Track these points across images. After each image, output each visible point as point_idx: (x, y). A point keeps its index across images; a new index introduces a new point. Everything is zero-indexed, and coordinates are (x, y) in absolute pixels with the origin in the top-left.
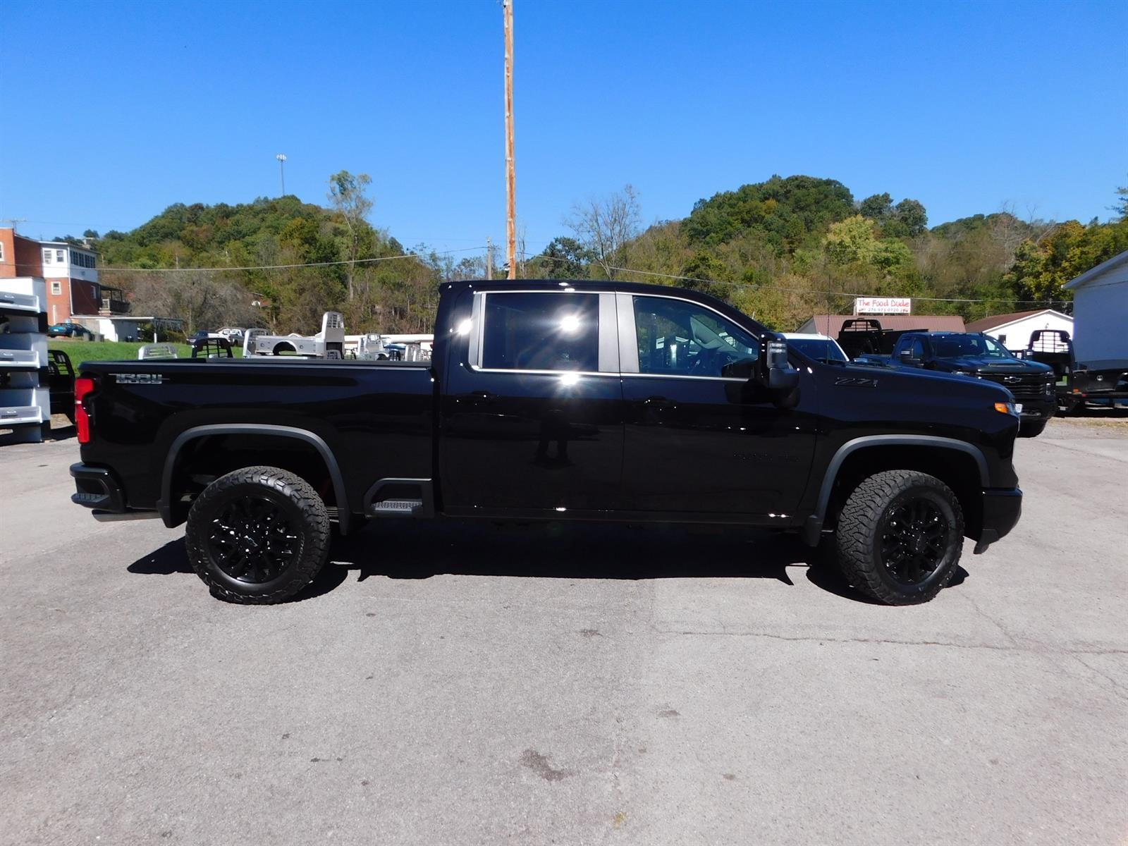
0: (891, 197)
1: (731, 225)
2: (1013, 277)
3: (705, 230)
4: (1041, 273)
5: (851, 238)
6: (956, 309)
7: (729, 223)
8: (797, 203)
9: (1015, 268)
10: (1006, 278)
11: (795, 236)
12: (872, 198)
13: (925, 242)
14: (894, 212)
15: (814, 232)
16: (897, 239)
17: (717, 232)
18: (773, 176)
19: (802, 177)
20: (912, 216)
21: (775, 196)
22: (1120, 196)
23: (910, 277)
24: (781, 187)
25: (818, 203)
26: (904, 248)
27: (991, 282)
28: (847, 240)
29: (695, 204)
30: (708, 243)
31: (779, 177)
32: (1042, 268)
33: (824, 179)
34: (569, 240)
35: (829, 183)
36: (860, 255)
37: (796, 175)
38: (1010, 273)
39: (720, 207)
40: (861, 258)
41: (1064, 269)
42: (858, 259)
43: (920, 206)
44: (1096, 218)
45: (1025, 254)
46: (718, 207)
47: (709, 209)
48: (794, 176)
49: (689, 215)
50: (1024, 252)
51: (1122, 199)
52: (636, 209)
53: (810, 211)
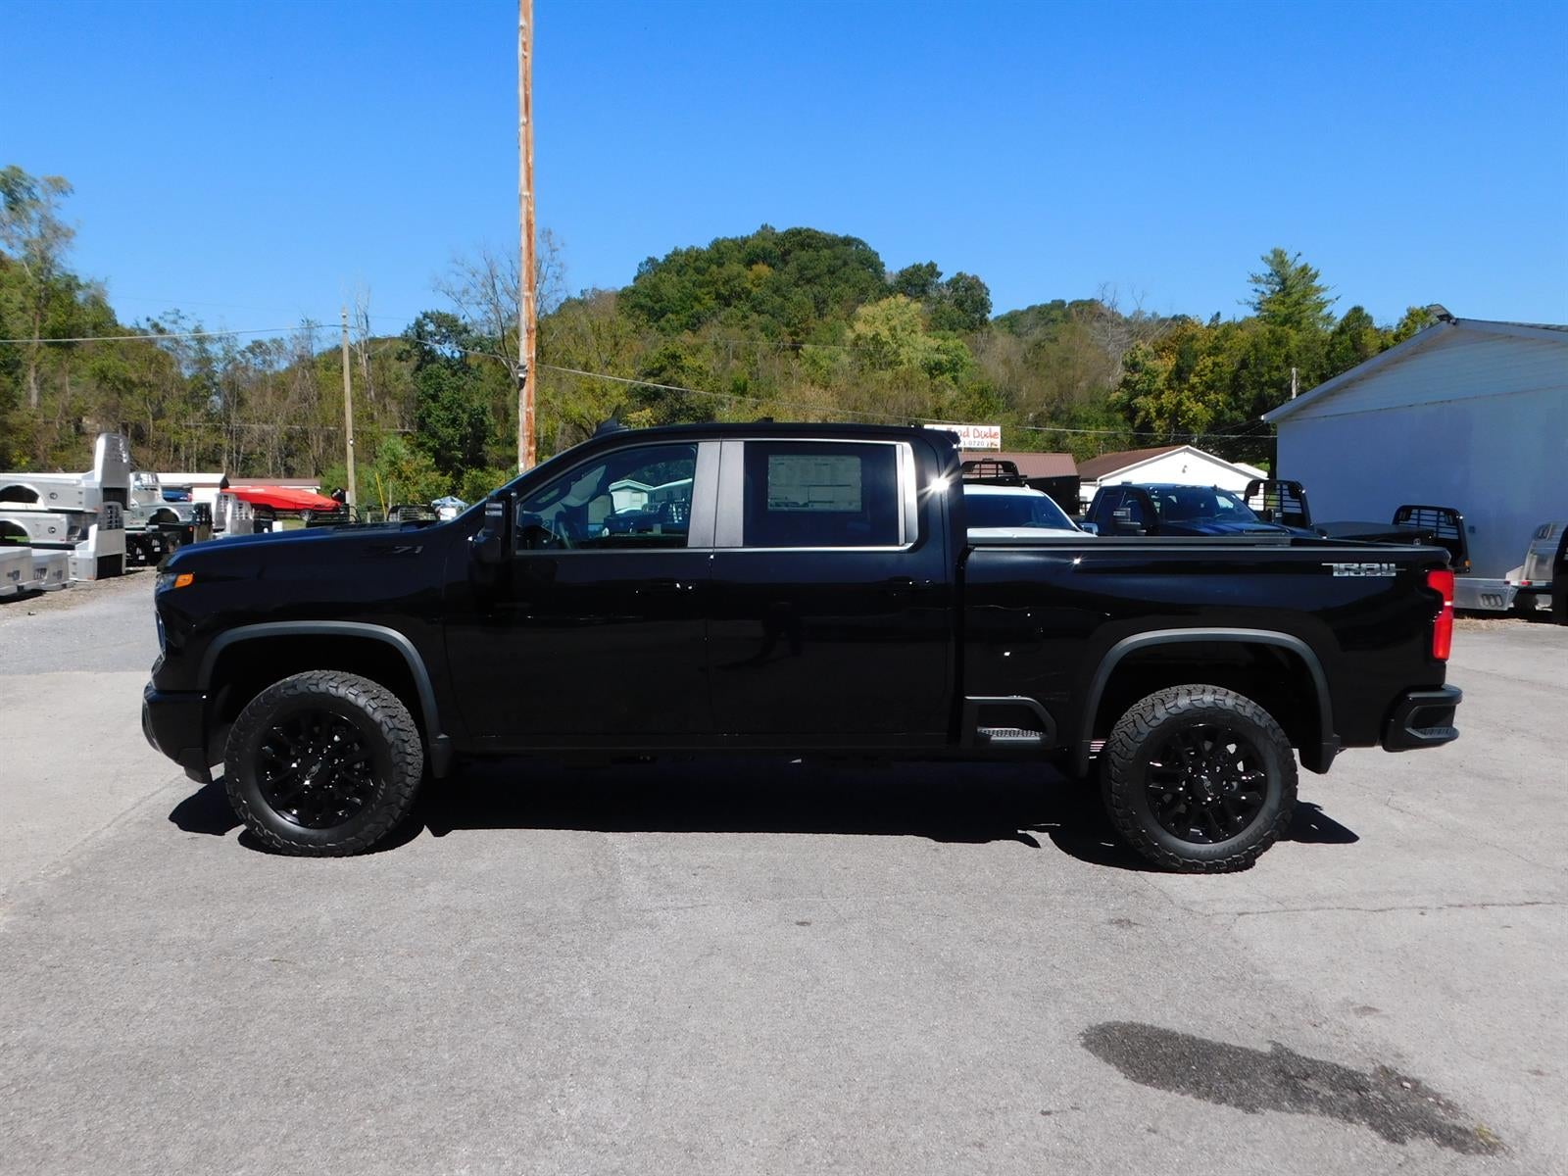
0: (939, 269)
1: (700, 302)
2: (1122, 395)
3: (657, 307)
4: (1162, 392)
5: (890, 330)
6: (1047, 442)
7: (697, 299)
8: (800, 271)
9: (1126, 383)
10: (1114, 397)
11: (799, 323)
12: (911, 269)
13: (991, 339)
14: (944, 291)
15: (828, 319)
16: (951, 333)
17: (677, 313)
18: (762, 227)
19: (808, 230)
20: (969, 298)
21: (764, 257)
22: (1255, 286)
23: (983, 393)
24: (775, 243)
25: (833, 273)
26: (962, 347)
27: (1093, 402)
28: (885, 334)
29: (640, 265)
30: (663, 330)
31: (772, 228)
32: (1164, 385)
33: (841, 235)
34: (447, 316)
35: (848, 241)
36: (903, 357)
37: (798, 226)
38: (1119, 390)
39: (680, 271)
40: (905, 361)
41: (1192, 388)
42: (901, 363)
43: (982, 286)
44: (1218, 314)
45: (1137, 364)
46: (678, 273)
47: (664, 275)
48: (796, 229)
49: (630, 283)
50: (1137, 359)
51: (1256, 290)
52: (558, 270)
53: (822, 285)
